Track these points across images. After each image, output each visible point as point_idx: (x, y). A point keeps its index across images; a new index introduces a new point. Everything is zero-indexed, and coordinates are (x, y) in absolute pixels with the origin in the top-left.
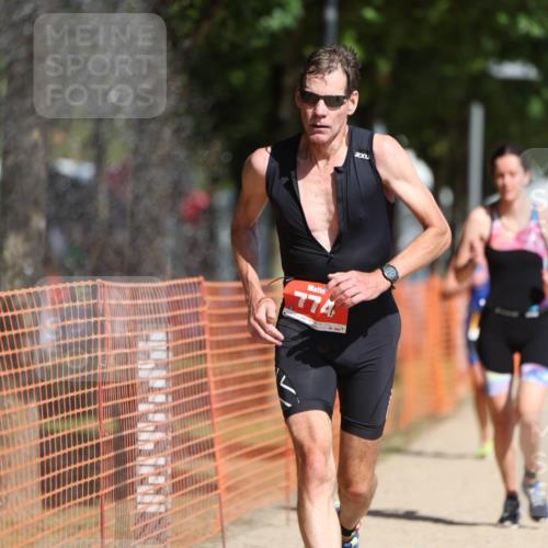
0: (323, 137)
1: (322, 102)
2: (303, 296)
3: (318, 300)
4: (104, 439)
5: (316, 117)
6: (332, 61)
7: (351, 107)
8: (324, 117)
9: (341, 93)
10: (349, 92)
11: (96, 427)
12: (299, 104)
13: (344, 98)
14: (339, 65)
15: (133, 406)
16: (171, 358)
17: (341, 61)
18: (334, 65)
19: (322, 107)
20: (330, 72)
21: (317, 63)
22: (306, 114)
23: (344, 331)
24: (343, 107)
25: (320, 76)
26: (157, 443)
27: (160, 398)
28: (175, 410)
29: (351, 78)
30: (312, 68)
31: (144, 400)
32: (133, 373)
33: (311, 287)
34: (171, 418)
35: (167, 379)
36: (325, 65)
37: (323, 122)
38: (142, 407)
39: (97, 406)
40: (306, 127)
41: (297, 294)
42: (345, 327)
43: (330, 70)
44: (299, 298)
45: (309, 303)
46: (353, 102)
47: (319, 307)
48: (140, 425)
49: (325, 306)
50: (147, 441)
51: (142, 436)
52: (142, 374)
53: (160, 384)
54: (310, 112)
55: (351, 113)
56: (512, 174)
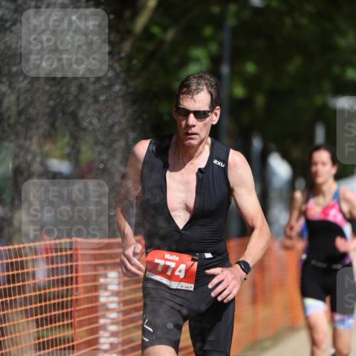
0: (194, 142)
1: (192, 116)
2: (162, 262)
3: (173, 265)
4: (78, 342)
5: (188, 127)
6: (199, 84)
7: (214, 119)
8: (194, 126)
9: (207, 108)
10: (212, 107)
11: (72, 334)
12: (175, 117)
13: (209, 112)
14: (205, 87)
15: (96, 320)
16: (122, 288)
17: (206, 84)
18: (201, 87)
19: (192, 119)
20: (198, 93)
21: (188, 86)
22: (181, 125)
23: (192, 289)
24: (208, 119)
25: (190, 96)
26: (111, 344)
27: (114, 315)
28: (124, 322)
29: (214, 97)
30: (185, 90)
31: (104, 317)
32: (96, 299)
33: (167, 256)
34: (121, 328)
35: (119, 303)
36: (194, 87)
37: (194, 130)
38: (102, 321)
39: (72, 321)
40: (182, 135)
41: (157, 261)
42: (193, 286)
43: (198, 91)
44: (158, 264)
45: (166, 268)
46: (216, 114)
47: (174, 270)
48: (101, 333)
49: (179, 269)
50: (105, 343)
51: (102, 340)
52: (102, 300)
53: (113, 306)
54: (184, 123)
55: (215, 123)
56: (324, 164)
